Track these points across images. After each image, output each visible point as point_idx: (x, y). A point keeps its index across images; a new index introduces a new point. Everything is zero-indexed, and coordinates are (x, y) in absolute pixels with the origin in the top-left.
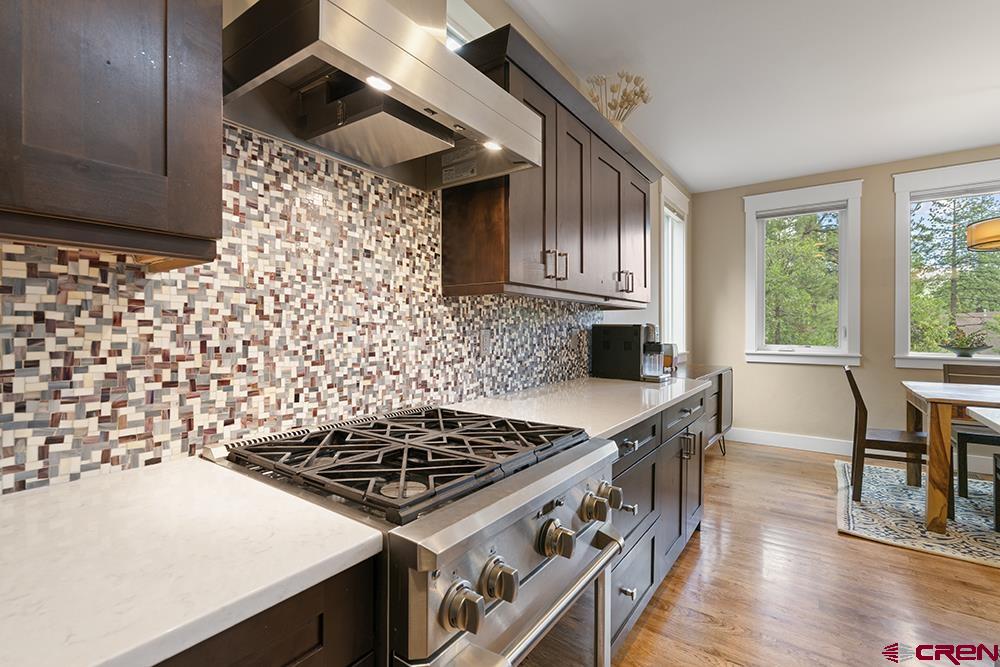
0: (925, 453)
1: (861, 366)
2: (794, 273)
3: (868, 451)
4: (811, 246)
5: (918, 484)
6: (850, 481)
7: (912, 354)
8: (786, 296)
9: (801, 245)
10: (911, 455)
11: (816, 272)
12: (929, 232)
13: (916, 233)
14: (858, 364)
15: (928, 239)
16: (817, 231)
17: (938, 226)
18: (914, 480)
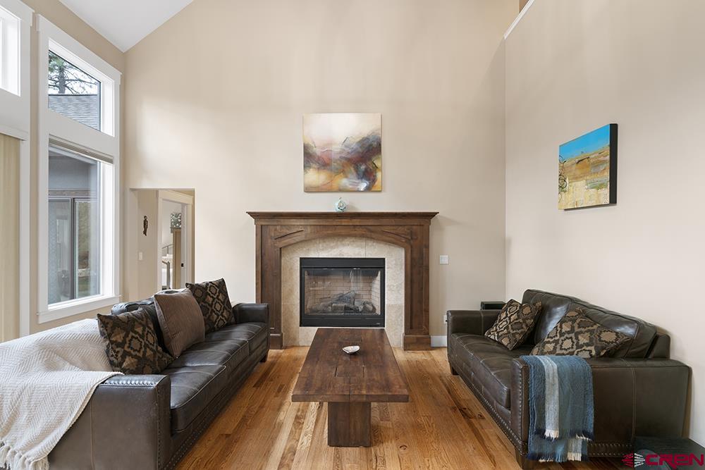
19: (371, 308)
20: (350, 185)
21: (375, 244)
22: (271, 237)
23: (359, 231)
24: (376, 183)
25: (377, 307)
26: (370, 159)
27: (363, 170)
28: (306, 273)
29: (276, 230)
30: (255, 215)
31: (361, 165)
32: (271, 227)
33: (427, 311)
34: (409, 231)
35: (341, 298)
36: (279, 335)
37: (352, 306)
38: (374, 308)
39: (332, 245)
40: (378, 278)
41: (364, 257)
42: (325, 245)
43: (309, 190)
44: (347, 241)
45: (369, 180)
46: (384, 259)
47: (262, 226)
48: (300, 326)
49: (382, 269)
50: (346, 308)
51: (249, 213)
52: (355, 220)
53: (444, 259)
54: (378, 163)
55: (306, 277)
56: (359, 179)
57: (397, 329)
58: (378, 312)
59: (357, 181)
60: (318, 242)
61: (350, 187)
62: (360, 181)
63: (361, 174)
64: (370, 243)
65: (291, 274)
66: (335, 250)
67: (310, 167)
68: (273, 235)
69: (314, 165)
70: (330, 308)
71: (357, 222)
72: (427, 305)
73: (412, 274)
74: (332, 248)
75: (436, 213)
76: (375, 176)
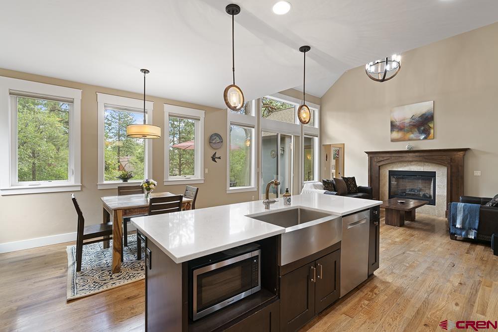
0: (112, 234)
1: (82, 190)
2: (43, 133)
3: (84, 241)
4: (55, 119)
5: (108, 247)
6: (75, 258)
7: (105, 182)
8: (39, 146)
9: (49, 117)
10: (105, 237)
11: (57, 133)
12: (110, 122)
13: (106, 121)
14: (80, 190)
15: (110, 125)
16: (59, 110)
17: (114, 120)
18: (107, 246)
20: (415, 137)
22: (375, 162)
24: (430, 135)
26: (427, 124)
27: (423, 129)
28: (392, 177)
29: (377, 158)
30: (368, 153)
31: (421, 127)
34: (449, 158)
35: (412, 190)
38: (429, 196)
39: (405, 165)
41: (423, 171)
43: (393, 140)
44: (413, 163)
45: (426, 134)
46: (435, 172)
47: (371, 157)
49: (434, 177)
52: (416, 153)
53: (477, 173)
54: (432, 125)
58: (432, 198)
62: (420, 135)
63: (421, 131)
64: (427, 164)
69: (395, 130)
76: (430, 132)
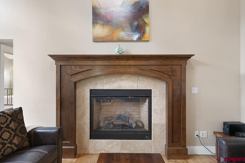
19: (141, 125)
20: (126, 36)
21: (144, 79)
22: (68, 74)
23: (133, 70)
24: (145, 35)
25: (145, 125)
26: (141, 17)
27: (136, 25)
28: (94, 100)
29: (71, 68)
30: (56, 58)
31: (134, 22)
32: (67, 66)
33: (184, 129)
34: (170, 69)
35: (119, 117)
36: (73, 147)
37: (127, 124)
38: (143, 125)
39: (113, 80)
40: (147, 103)
41: (137, 89)
42: (108, 80)
43: (96, 40)
44: (124, 77)
45: (140, 32)
46: (151, 90)
47: (61, 65)
48: (90, 139)
49: (150, 98)
50: (123, 126)
51: (51, 56)
52: (130, 61)
53: (195, 90)
54: (146, 20)
55: (95, 103)
56: (132, 32)
57: (160, 141)
58: (146, 128)
59: (131, 34)
60: (103, 78)
61: (127, 37)
62: (133, 33)
63: (134, 29)
64: (141, 78)
65: (84, 101)
66: (116, 84)
67: (97, 23)
68: (69, 72)
69: (100, 22)
70: (112, 125)
71: (131, 62)
72: (185, 124)
73: (173, 102)
74: (113, 82)
75: (192, 55)
76: (144, 30)
